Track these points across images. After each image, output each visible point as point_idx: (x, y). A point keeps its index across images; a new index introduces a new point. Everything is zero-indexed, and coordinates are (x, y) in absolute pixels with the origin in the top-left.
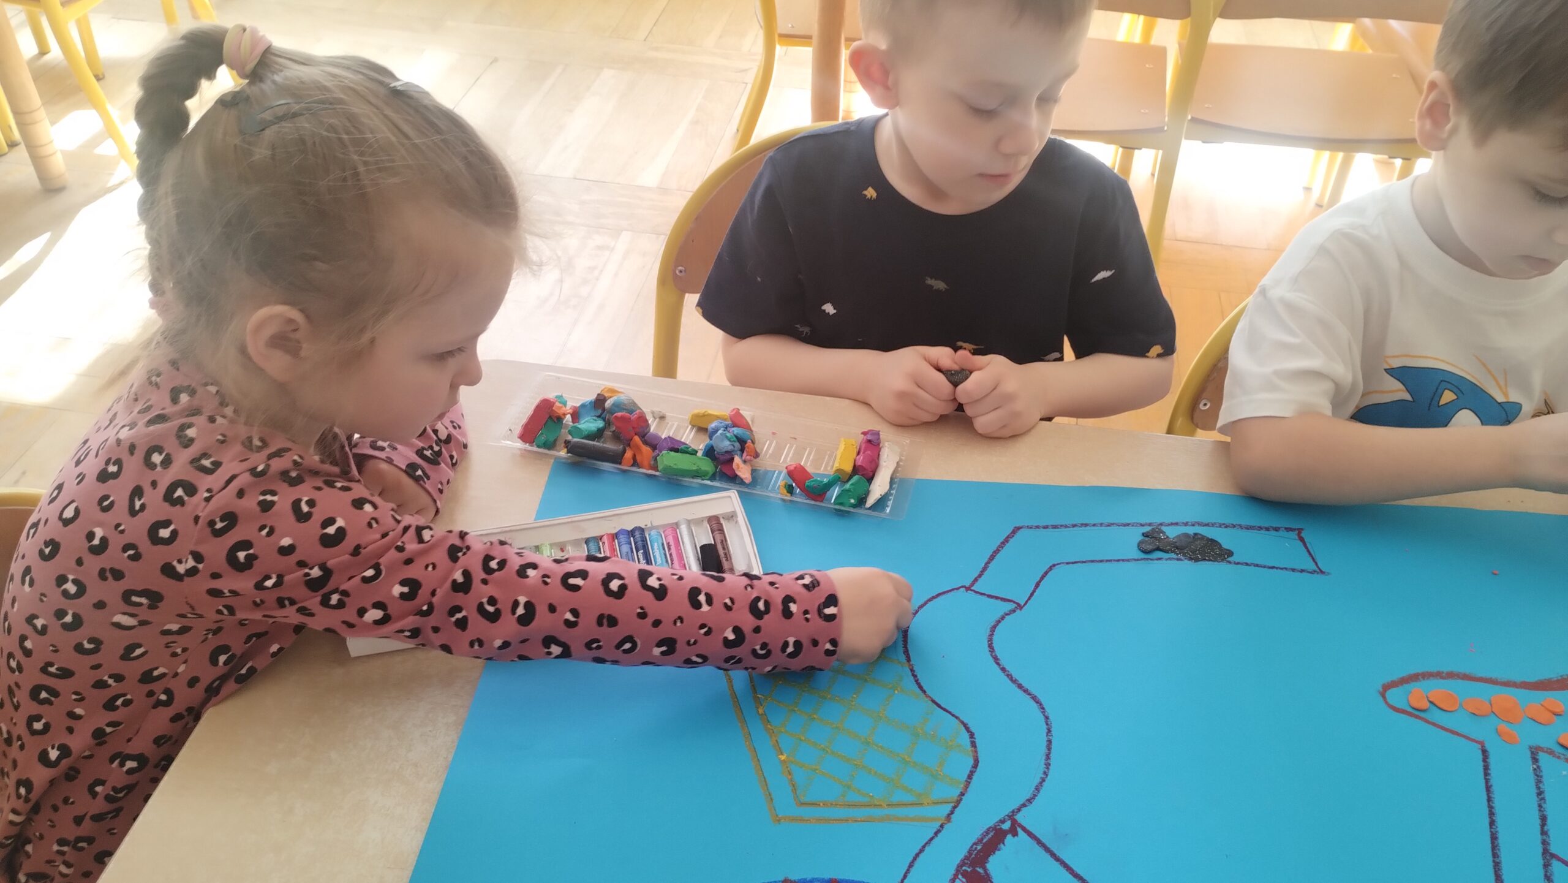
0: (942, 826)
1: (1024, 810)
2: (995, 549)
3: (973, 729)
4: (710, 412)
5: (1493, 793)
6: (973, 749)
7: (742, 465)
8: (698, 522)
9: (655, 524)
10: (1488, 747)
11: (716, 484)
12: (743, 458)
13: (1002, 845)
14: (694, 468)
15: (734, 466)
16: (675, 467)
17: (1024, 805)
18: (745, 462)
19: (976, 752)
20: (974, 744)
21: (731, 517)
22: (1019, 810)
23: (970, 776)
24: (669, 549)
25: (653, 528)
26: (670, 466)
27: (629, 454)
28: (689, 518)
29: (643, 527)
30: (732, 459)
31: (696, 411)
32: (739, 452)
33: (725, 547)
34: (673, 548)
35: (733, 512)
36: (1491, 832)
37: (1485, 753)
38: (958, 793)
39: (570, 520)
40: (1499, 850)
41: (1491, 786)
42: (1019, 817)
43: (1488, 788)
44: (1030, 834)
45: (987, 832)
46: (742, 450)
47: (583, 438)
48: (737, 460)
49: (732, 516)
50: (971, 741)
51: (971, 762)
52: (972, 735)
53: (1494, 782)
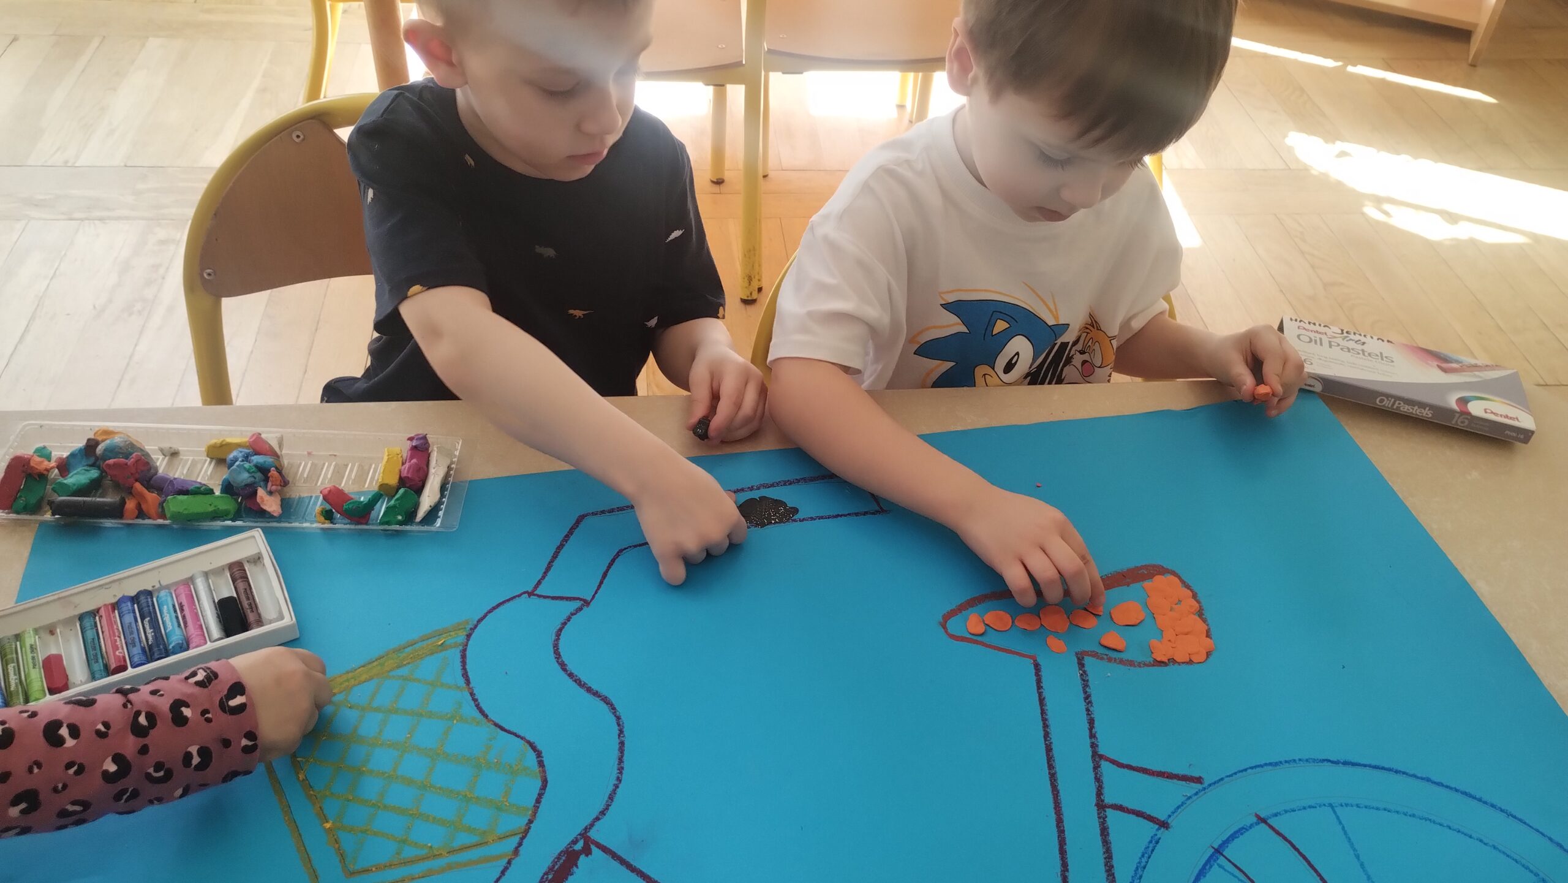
0: (509, 862)
1: (597, 824)
2: (559, 544)
3: (539, 747)
4: (229, 440)
5: (1046, 705)
6: (541, 769)
7: (267, 497)
8: (218, 572)
9: (164, 583)
10: (1039, 660)
11: (239, 523)
12: (268, 489)
13: (575, 868)
14: (211, 509)
15: (258, 500)
16: (186, 512)
17: (597, 819)
18: (271, 493)
19: (544, 772)
20: (541, 764)
21: (257, 559)
22: (592, 825)
23: (538, 801)
24: (182, 610)
25: (162, 588)
26: (179, 512)
27: (130, 505)
28: (206, 569)
29: (150, 589)
30: (255, 493)
31: (213, 441)
32: (262, 483)
33: (250, 596)
34: (186, 608)
35: (259, 553)
36: (1046, 744)
37: (1037, 667)
38: (526, 821)
39: (56, 597)
40: (1054, 761)
41: (1044, 698)
42: (593, 834)
43: (1042, 701)
44: (605, 849)
45: (558, 858)
46: (266, 480)
47: (69, 496)
48: (261, 492)
49: (259, 558)
50: (538, 761)
51: (539, 784)
52: (539, 754)
53: (1046, 694)
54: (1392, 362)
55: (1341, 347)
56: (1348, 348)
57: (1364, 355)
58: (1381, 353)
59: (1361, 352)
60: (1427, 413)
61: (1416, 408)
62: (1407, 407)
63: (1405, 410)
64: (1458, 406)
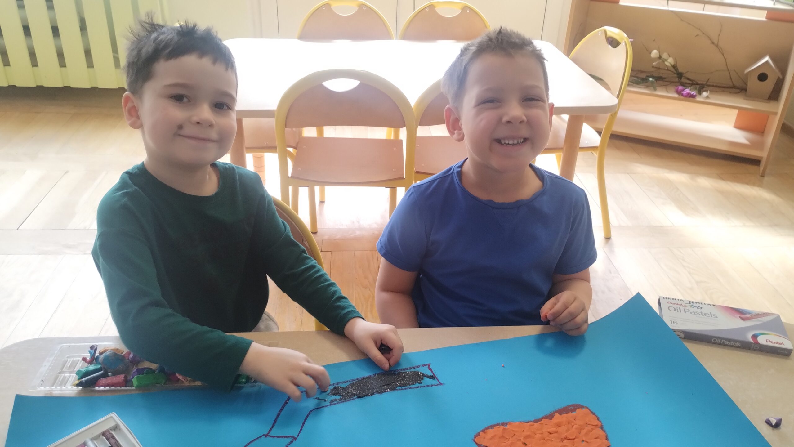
2: (280, 409)
55: (690, 312)
56: (694, 312)
57: (702, 315)
58: (711, 313)
59: (700, 314)
60: (738, 345)
61: (732, 343)
62: (727, 343)
64: (753, 340)
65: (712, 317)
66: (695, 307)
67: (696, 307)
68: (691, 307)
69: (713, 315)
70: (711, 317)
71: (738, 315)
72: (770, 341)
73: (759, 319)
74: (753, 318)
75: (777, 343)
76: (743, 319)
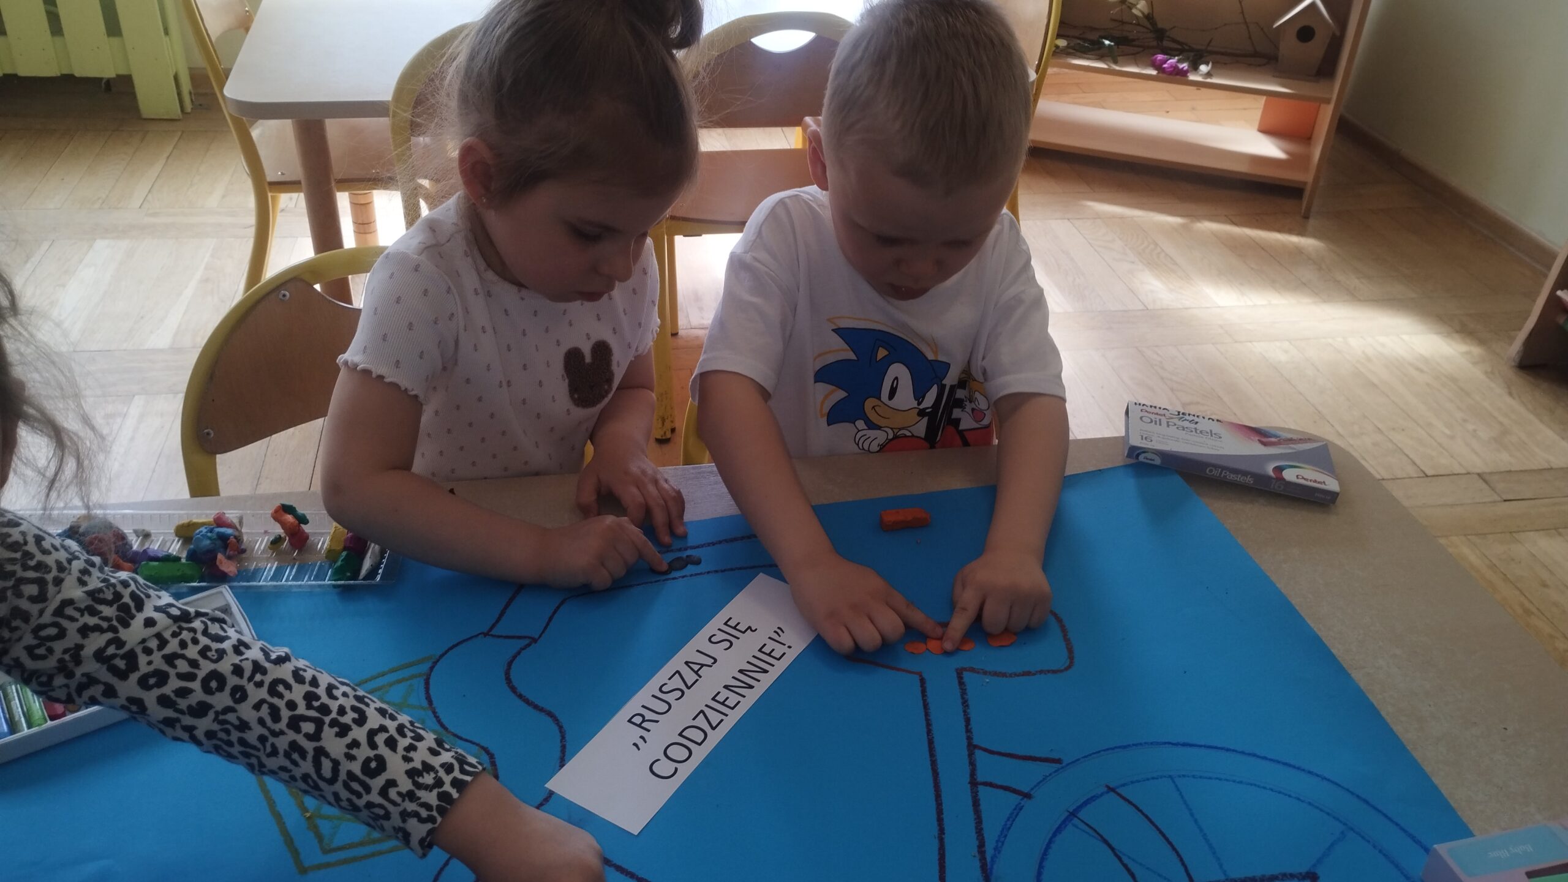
3: (492, 751)
5: (929, 709)
7: (226, 562)
10: (925, 675)
12: (227, 555)
20: (493, 764)
30: (215, 558)
32: (222, 550)
36: (928, 738)
37: (923, 681)
40: (935, 751)
41: (928, 704)
43: (926, 706)
46: (226, 546)
48: (220, 557)
50: (490, 761)
52: (491, 756)
53: (930, 700)
54: (1220, 437)
55: (1176, 426)
56: (1183, 427)
57: (1196, 432)
58: (1211, 431)
59: (1194, 430)
60: (1249, 480)
61: (1240, 476)
62: (1232, 475)
63: (1231, 478)
64: (1274, 474)
65: (1212, 436)
66: (1185, 420)
67: (1188, 420)
68: (1179, 420)
69: (1215, 434)
70: (1210, 436)
71: (1257, 438)
72: (1303, 478)
73: (1292, 446)
74: (1281, 444)
75: (1315, 481)
76: (1265, 444)
